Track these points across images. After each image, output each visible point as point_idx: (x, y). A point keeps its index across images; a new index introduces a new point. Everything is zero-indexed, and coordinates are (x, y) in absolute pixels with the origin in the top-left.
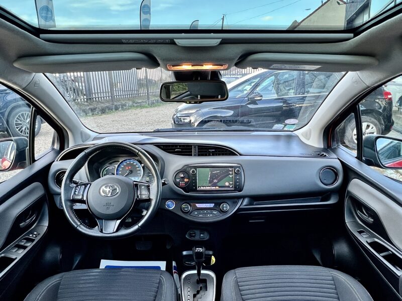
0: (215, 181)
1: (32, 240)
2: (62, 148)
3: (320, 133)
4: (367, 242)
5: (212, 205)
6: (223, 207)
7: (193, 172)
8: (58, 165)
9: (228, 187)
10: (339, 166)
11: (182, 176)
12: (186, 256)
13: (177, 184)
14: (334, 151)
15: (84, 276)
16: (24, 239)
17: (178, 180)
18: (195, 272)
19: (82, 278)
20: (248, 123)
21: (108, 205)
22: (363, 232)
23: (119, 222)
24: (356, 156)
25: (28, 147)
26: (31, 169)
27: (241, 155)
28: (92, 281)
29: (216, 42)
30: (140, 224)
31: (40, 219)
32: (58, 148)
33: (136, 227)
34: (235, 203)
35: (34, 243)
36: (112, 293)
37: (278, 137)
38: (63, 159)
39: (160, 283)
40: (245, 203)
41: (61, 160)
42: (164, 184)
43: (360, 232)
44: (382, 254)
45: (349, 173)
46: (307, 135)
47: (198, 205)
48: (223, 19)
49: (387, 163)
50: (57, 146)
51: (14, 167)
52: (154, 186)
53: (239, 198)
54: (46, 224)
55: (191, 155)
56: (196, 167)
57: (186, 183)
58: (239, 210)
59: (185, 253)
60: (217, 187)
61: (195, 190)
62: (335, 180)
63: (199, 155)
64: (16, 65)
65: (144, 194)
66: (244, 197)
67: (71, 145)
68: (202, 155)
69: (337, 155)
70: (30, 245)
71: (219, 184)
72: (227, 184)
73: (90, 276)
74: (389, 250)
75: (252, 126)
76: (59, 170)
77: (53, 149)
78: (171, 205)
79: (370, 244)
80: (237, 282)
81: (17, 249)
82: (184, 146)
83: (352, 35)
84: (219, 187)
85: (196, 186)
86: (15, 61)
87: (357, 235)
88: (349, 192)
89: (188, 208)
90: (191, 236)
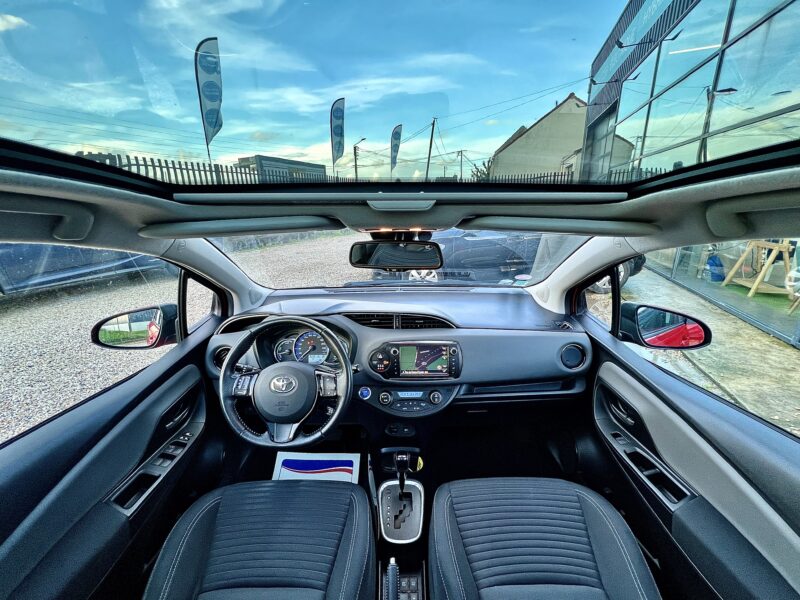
0: (424, 363)
1: (183, 445)
2: (225, 316)
3: (561, 298)
4: (625, 452)
5: (418, 394)
6: (434, 398)
7: (395, 352)
8: (218, 340)
9: (441, 371)
10: (586, 343)
11: (380, 357)
12: (385, 454)
13: (374, 368)
14: (580, 319)
15: (251, 492)
16: (172, 444)
17: (375, 362)
18: (397, 482)
19: (250, 495)
20: (467, 276)
21: (281, 404)
22: (620, 436)
23: (296, 426)
24: (610, 329)
25: (178, 319)
26: (183, 346)
27: (457, 327)
28: (262, 500)
29: (427, 205)
30: (324, 430)
31: (194, 414)
32: (220, 315)
33: (318, 435)
34: (450, 391)
35: (186, 448)
36: (287, 519)
37: (504, 296)
38: (226, 330)
39: (351, 504)
40: (462, 392)
41: (222, 333)
42: (356, 371)
43: (615, 436)
44: (646, 473)
45: (600, 353)
46: (545, 296)
47: (403, 395)
48: (433, 124)
49: (648, 337)
50: (217, 312)
51: (161, 341)
52: (342, 380)
53: (454, 385)
54: (202, 421)
55: (392, 328)
56: (397, 346)
57: (386, 366)
58: (455, 400)
59: (384, 450)
60: (426, 372)
61: (398, 376)
62: (582, 361)
63: (403, 328)
64: (141, 235)
65: (328, 388)
66: (461, 384)
67: (237, 312)
68: (407, 328)
69: (584, 326)
70: (180, 453)
71: (429, 368)
72: (439, 368)
73: (259, 492)
74: (655, 467)
75: (471, 280)
76: (220, 347)
77: (213, 315)
78: (366, 394)
79: (628, 455)
80: (452, 504)
81: (161, 461)
82: (382, 316)
83: (625, 194)
84: (429, 371)
85: (399, 370)
86: (140, 230)
87: (610, 439)
88: (600, 379)
89: (387, 398)
90: (391, 431)
